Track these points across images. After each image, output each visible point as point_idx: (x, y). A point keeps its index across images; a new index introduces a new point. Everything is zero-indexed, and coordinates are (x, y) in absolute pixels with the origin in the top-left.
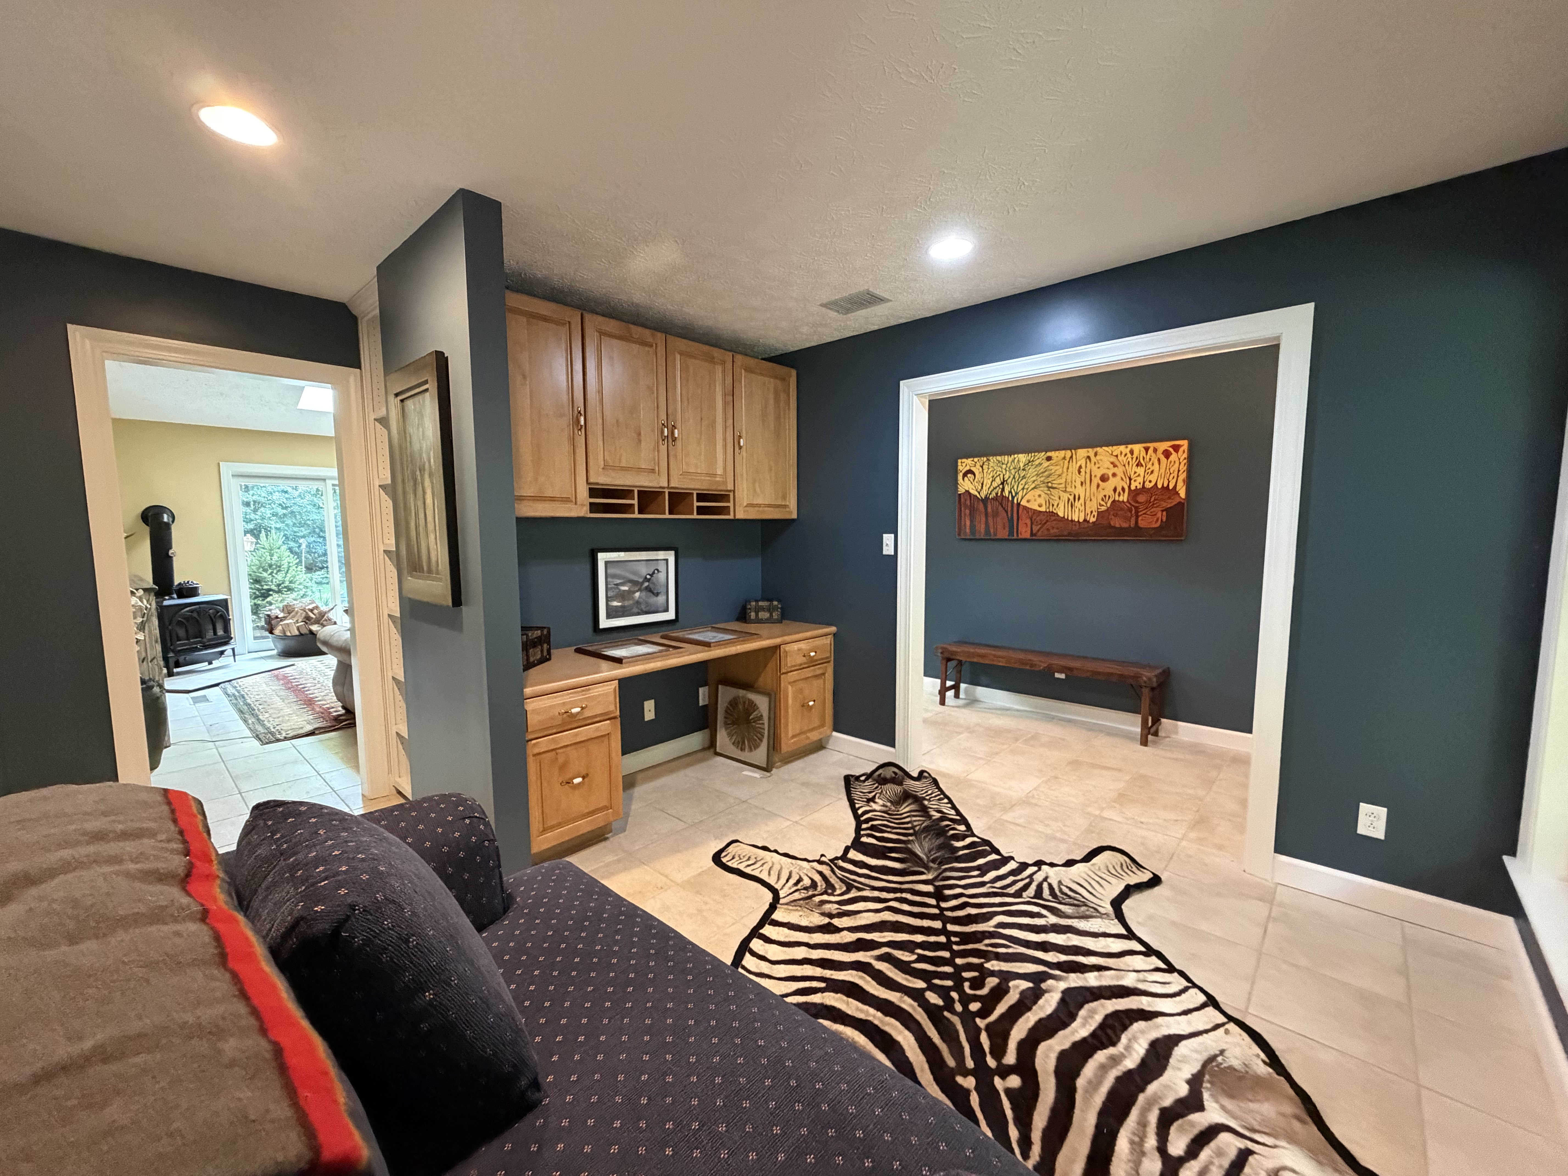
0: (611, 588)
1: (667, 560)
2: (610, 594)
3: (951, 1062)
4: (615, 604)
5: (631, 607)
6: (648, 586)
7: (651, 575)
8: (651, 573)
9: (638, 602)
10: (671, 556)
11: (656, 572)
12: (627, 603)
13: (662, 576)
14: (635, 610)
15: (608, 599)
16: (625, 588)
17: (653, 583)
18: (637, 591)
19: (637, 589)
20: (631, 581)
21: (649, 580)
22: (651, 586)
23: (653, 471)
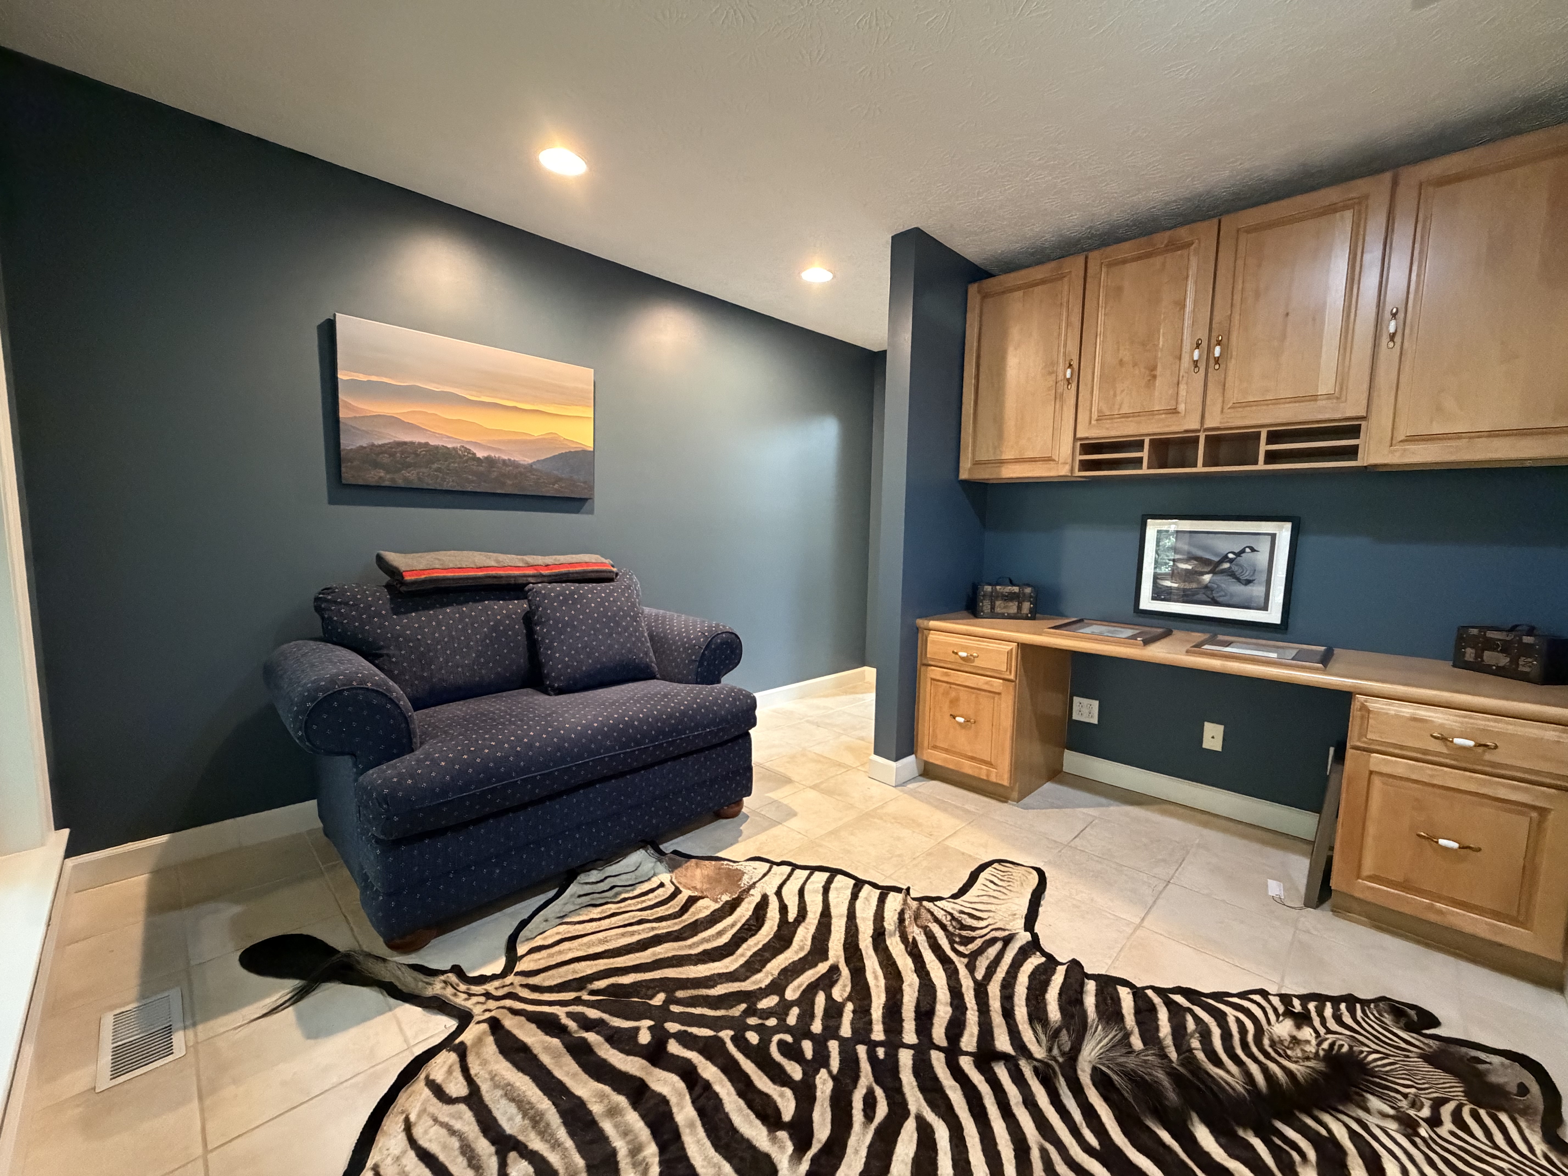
1: (1273, 536)
3: (680, 994)
4: (1168, 583)
5: (1195, 592)
6: (1230, 568)
7: (1238, 554)
8: (1237, 551)
9: (1206, 587)
10: (1284, 532)
11: (1248, 550)
13: (1262, 558)
14: (1203, 598)
17: (1241, 566)
18: (1208, 573)
19: (1206, 570)
21: (1231, 561)
22: (1235, 568)
23: (1174, 411)
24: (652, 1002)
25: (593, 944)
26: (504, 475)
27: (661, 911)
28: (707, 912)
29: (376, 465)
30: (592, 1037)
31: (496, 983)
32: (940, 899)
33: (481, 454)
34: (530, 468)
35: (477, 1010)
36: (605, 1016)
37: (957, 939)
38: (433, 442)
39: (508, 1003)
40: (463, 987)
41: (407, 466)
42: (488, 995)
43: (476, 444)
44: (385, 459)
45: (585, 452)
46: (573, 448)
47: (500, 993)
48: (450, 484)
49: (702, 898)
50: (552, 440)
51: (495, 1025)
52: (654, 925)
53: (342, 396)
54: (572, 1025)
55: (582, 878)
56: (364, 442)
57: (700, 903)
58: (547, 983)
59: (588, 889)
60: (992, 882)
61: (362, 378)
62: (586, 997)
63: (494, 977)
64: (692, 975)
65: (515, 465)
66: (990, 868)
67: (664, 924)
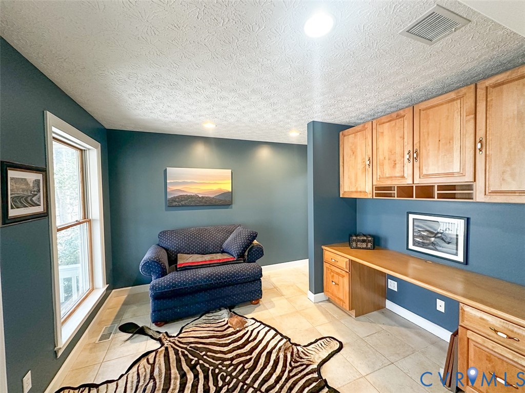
0: (416, 232)
2: (416, 234)
3: (209, 353)
4: (418, 239)
7: (444, 231)
9: (432, 243)
11: (448, 229)
12: (425, 241)
14: (430, 247)
15: (414, 236)
16: (425, 234)
17: (446, 236)
18: (433, 237)
20: (428, 231)
21: (441, 233)
22: (443, 236)
23: (403, 177)
24: (201, 354)
25: (197, 334)
26: (207, 201)
27: (219, 329)
28: (230, 332)
29: (175, 201)
30: (182, 358)
31: (173, 338)
32: (299, 345)
33: (200, 196)
34: (213, 198)
35: (166, 344)
36: (189, 354)
37: (293, 360)
38: (188, 194)
39: (172, 344)
40: (166, 337)
41: (182, 201)
42: (170, 341)
43: (199, 193)
44: (177, 200)
45: (229, 192)
46: (225, 191)
47: (172, 341)
48: (193, 204)
49: (231, 327)
50: (220, 190)
51: (167, 349)
52: (215, 332)
53: (168, 186)
54: (180, 354)
55: (207, 315)
56: (172, 196)
57: (230, 329)
58: (183, 341)
59: (207, 318)
60: (321, 344)
61: (172, 181)
62: (188, 348)
63: (174, 337)
64: (214, 349)
65: (209, 198)
66: (325, 339)
67: (218, 333)
